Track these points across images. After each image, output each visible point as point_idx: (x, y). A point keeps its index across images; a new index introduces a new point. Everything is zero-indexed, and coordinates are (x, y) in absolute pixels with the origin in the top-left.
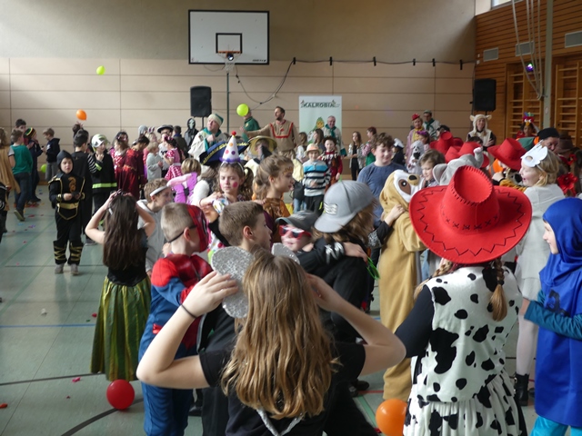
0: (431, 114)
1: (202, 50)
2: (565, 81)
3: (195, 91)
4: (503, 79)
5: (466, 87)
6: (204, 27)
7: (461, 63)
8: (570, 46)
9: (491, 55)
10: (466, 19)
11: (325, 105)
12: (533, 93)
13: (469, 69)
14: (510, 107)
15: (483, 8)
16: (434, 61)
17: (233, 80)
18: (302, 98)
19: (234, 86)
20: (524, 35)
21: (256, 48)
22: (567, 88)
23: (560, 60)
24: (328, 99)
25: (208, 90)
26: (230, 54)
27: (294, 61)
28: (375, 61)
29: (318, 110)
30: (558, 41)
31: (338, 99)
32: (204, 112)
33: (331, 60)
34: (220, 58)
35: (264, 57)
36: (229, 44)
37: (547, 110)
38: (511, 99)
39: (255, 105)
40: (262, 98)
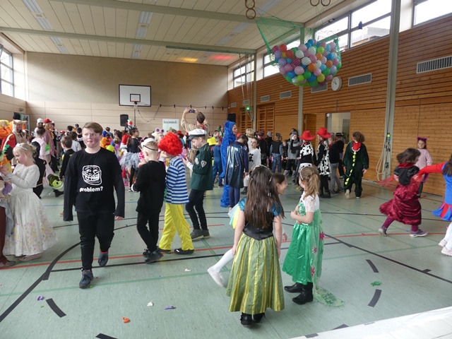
1: (125, 100)
2: (261, 114)
3: (121, 116)
4: (239, 114)
5: (226, 116)
6: (125, 91)
7: (223, 108)
8: (262, 102)
9: (233, 105)
10: (225, 91)
11: (173, 122)
12: (249, 118)
13: (226, 110)
14: (241, 124)
15: (230, 88)
16: (213, 107)
17: (137, 112)
18: (164, 120)
19: (137, 114)
20: (246, 98)
21: (146, 100)
22: (261, 117)
23: (258, 107)
24: (174, 120)
25: (127, 116)
26: (136, 103)
27: (161, 106)
29: (170, 124)
30: (258, 100)
31: (177, 121)
33: (175, 106)
34: (132, 104)
35: (149, 104)
36: (136, 98)
37: (254, 125)
38: (241, 121)
39: (145, 122)
40: (149, 119)
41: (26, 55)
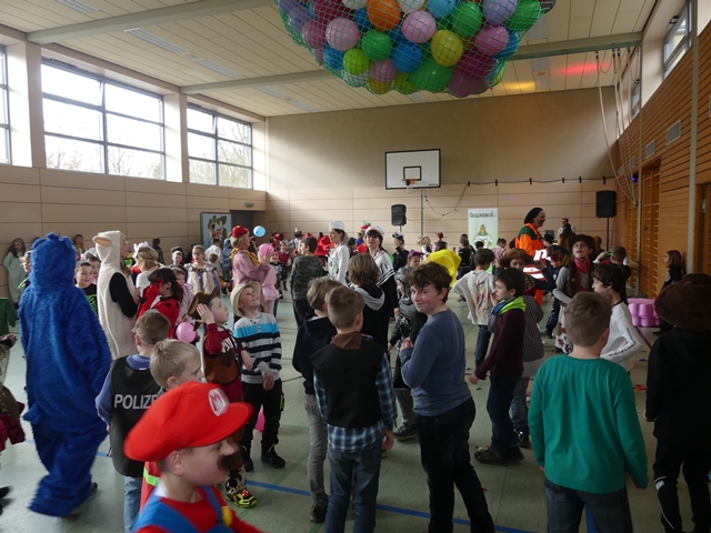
0: (567, 220)
1: (395, 180)
3: (394, 207)
6: (396, 162)
7: (604, 179)
9: (622, 171)
10: (611, 142)
11: (486, 215)
13: (610, 182)
16: (580, 179)
17: (424, 199)
18: (470, 211)
20: (632, 153)
21: (431, 176)
23: (644, 171)
25: (404, 208)
26: (408, 182)
27: (469, 184)
28: (531, 181)
29: (481, 218)
31: (495, 211)
32: (400, 222)
33: (496, 182)
34: (403, 185)
35: (436, 181)
36: (412, 174)
37: (639, 216)
39: (438, 216)
40: (445, 211)
41: (267, 123)
